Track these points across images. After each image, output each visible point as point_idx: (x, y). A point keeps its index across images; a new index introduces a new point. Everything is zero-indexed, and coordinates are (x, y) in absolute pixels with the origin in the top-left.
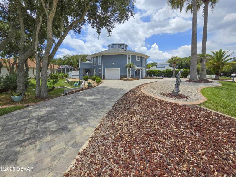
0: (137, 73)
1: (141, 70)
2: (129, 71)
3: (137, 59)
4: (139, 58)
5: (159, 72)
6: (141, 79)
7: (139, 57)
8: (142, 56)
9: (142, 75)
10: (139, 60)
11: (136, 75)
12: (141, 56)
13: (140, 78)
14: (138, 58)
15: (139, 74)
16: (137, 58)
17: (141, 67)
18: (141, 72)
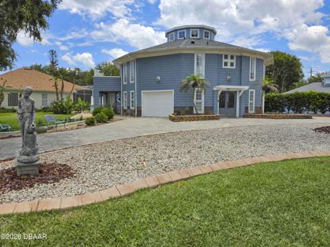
0: (227, 100)
1: (240, 91)
2: (199, 97)
3: (226, 64)
4: (234, 61)
5: (323, 98)
6: (240, 117)
7: (232, 58)
8: (244, 54)
9: (243, 108)
10: (232, 65)
11: (222, 105)
12: (239, 54)
13: (238, 115)
14: (229, 61)
15: (232, 104)
16: (224, 60)
17: (240, 85)
18: (240, 98)
